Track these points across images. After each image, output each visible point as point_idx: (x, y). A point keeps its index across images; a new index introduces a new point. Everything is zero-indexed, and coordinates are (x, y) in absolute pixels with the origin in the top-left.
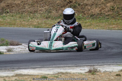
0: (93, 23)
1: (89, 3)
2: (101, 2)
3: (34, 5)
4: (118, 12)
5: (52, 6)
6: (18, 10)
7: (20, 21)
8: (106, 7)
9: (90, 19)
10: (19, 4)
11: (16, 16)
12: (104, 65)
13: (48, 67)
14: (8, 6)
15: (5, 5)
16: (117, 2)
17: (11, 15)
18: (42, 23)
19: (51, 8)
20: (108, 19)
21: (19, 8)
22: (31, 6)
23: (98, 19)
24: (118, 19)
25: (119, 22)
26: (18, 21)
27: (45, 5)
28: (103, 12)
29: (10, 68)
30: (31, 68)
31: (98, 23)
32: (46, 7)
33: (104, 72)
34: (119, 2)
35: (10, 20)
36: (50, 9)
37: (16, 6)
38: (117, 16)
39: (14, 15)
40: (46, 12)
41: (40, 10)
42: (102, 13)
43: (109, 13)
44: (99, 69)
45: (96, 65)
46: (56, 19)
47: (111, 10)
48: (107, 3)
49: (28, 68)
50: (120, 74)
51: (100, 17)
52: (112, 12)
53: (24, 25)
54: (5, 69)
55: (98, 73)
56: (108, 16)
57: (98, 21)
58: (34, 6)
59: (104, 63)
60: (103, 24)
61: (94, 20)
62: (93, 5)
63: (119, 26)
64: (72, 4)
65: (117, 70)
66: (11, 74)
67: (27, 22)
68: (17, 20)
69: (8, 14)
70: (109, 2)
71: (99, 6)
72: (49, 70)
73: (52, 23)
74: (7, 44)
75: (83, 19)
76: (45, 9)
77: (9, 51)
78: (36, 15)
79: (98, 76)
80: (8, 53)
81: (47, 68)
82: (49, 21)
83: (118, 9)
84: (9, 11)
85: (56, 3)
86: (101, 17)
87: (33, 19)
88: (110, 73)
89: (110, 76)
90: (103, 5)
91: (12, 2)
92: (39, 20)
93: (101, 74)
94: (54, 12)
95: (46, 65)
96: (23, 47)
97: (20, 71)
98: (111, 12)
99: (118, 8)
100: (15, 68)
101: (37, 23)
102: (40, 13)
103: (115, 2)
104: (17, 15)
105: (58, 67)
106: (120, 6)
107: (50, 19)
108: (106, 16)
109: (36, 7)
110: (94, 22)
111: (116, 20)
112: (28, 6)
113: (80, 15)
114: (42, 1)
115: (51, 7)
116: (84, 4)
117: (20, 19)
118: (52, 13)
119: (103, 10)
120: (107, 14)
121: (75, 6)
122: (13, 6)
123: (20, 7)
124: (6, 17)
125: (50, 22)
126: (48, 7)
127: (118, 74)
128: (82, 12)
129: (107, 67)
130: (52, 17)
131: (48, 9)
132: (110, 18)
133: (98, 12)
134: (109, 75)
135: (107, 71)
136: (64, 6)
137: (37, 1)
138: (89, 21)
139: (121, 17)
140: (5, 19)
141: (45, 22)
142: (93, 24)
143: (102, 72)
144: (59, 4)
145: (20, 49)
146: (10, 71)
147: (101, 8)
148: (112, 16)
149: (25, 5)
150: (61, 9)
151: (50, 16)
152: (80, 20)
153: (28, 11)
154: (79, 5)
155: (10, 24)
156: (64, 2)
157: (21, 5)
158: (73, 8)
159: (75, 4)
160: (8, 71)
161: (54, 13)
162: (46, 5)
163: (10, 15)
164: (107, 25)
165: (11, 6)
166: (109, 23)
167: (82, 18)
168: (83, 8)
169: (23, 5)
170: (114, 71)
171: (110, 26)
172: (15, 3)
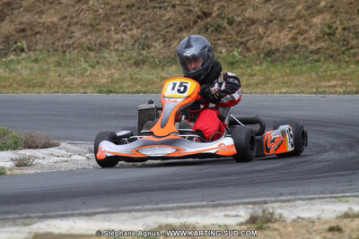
0: (273, 76)
1: (260, 15)
2: (295, 13)
3: (99, 27)
4: (345, 43)
5: (152, 29)
6: (53, 44)
7: (60, 76)
8: (311, 27)
9: (265, 65)
10: (54, 25)
11: (48, 60)
12: (295, 200)
13: (130, 211)
14: (23, 30)
15: (12, 28)
16: (341, 10)
17: (33, 58)
18: (123, 80)
19: (149, 34)
20: (318, 64)
21: (55, 35)
22: (90, 28)
23: (287, 64)
24: (347, 62)
25: (348, 71)
26: (51, 74)
27: (130, 27)
28: (300, 43)
29: (17, 216)
30: (81, 215)
31: (287, 75)
32: (135, 31)
33: (294, 220)
34: (347, 13)
35: (28, 72)
36: (147, 37)
37: (45, 31)
38: (343, 53)
39: (40, 58)
40: (133, 45)
41: (117, 42)
42: (298, 45)
43: (320, 45)
44: (278, 211)
45: (272, 202)
46: (164, 65)
47: (326, 37)
48: (314, 17)
49: (72, 215)
50: (341, 225)
51: (294, 55)
52: (327, 43)
53: (69, 87)
54: (5, 219)
55: (276, 226)
56: (316, 54)
57: (288, 70)
58: (98, 30)
59: (295, 194)
60: (302, 79)
61: (274, 66)
62: (271, 21)
63: (349, 83)
64: (209, 19)
65: (334, 215)
66: (21, 233)
67: (78, 78)
68: (48, 70)
69: (23, 55)
70: (320, 12)
71: (291, 25)
72: (134, 218)
73: (151, 77)
74: (15, 143)
75: (242, 65)
76: (132, 37)
77: (21, 163)
78: (106, 55)
79: (276, 233)
80: (18, 171)
81: (129, 214)
82: (145, 73)
83: (346, 32)
84: (25, 46)
85: (164, 19)
86: (297, 56)
87: (97, 67)
88: (311, 224)
89: (310, 234)
90: (301, 22)
91: (33, 19)
92: (113, 71)
93: (285, 227)
94: (157, 44)
95: (124, 206)
96: (63, 152)
97: (48, 225)
98: (325, 41)
99: (344, 29)
100: (32, 215)
101: (109, 80)
102: (116, 50)
103: (336, 12)
104: (49, 56)
105: (161, 210)
106: (351, 24)
107: (146, 67)
108: (312, 52)
109: (104, 31)
110: (276, 72)
111: (339, 66)
112: (80, 31)
113: (236, 53)
114: (122, 13)
115: (147, 30)
116: (244, 21)
117: (59, 69)
118: (152, 49)
119: (302, 35)
120: (312, 47)
121: (219, 26)
122: (37, 30)
123: (59, 34)
124: (19, 63)
125: (147, 76)
126: (140, 31)
127: (335, 225)
128: (242, 43)
129: (303, 205)
130: (151, 60)
131: (139, 39)
132: (322, 59)
133: (287, 44)
134: (308, 231)
135: (303, 219)
136: (186, 27)
137: (107, 14)
138: (260, 70)
139: (355, 55)
140: (14, 71)
141: (131, 75)
142: (272, 80)
143: (289, 221)
144: (171, 22)
145: (55, 159)
146: (16, 225)
147: (294, 31)
148: (329, 52)
149: (73, 28)
150: (178, 35)
151: (147, 57)
152: (234, 66)
153: (81, 45)
154: (231, 23)
155: (30, 85)
156: (185, 15)
157: (61, 28)
158: (212, 31)
159: (220, 22)
160: (10, 226)
161: (159, 48)
162: (134, 26)
163: (29, 57)
164: (314, 80)
165: (32, 30)
166: (320, 74)
167: (242, 62)
168: (243, 30)
169: (65, 26)
170: (323, 216)
171: (323, 84)
172: (42, 21)
